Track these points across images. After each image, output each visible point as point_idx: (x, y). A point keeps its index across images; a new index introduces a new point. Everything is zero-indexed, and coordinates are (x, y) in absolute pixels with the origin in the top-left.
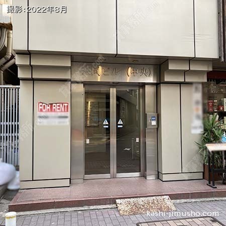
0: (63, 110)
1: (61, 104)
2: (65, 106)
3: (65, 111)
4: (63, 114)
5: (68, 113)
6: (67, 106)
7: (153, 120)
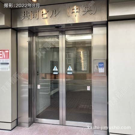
0: (5, 57)
1: (3, 51)
2: (6, 53)
3: (6, 58)
4: (5, 61)
5: (9, 59)
6: (8, 53)
7: (100, 67)
